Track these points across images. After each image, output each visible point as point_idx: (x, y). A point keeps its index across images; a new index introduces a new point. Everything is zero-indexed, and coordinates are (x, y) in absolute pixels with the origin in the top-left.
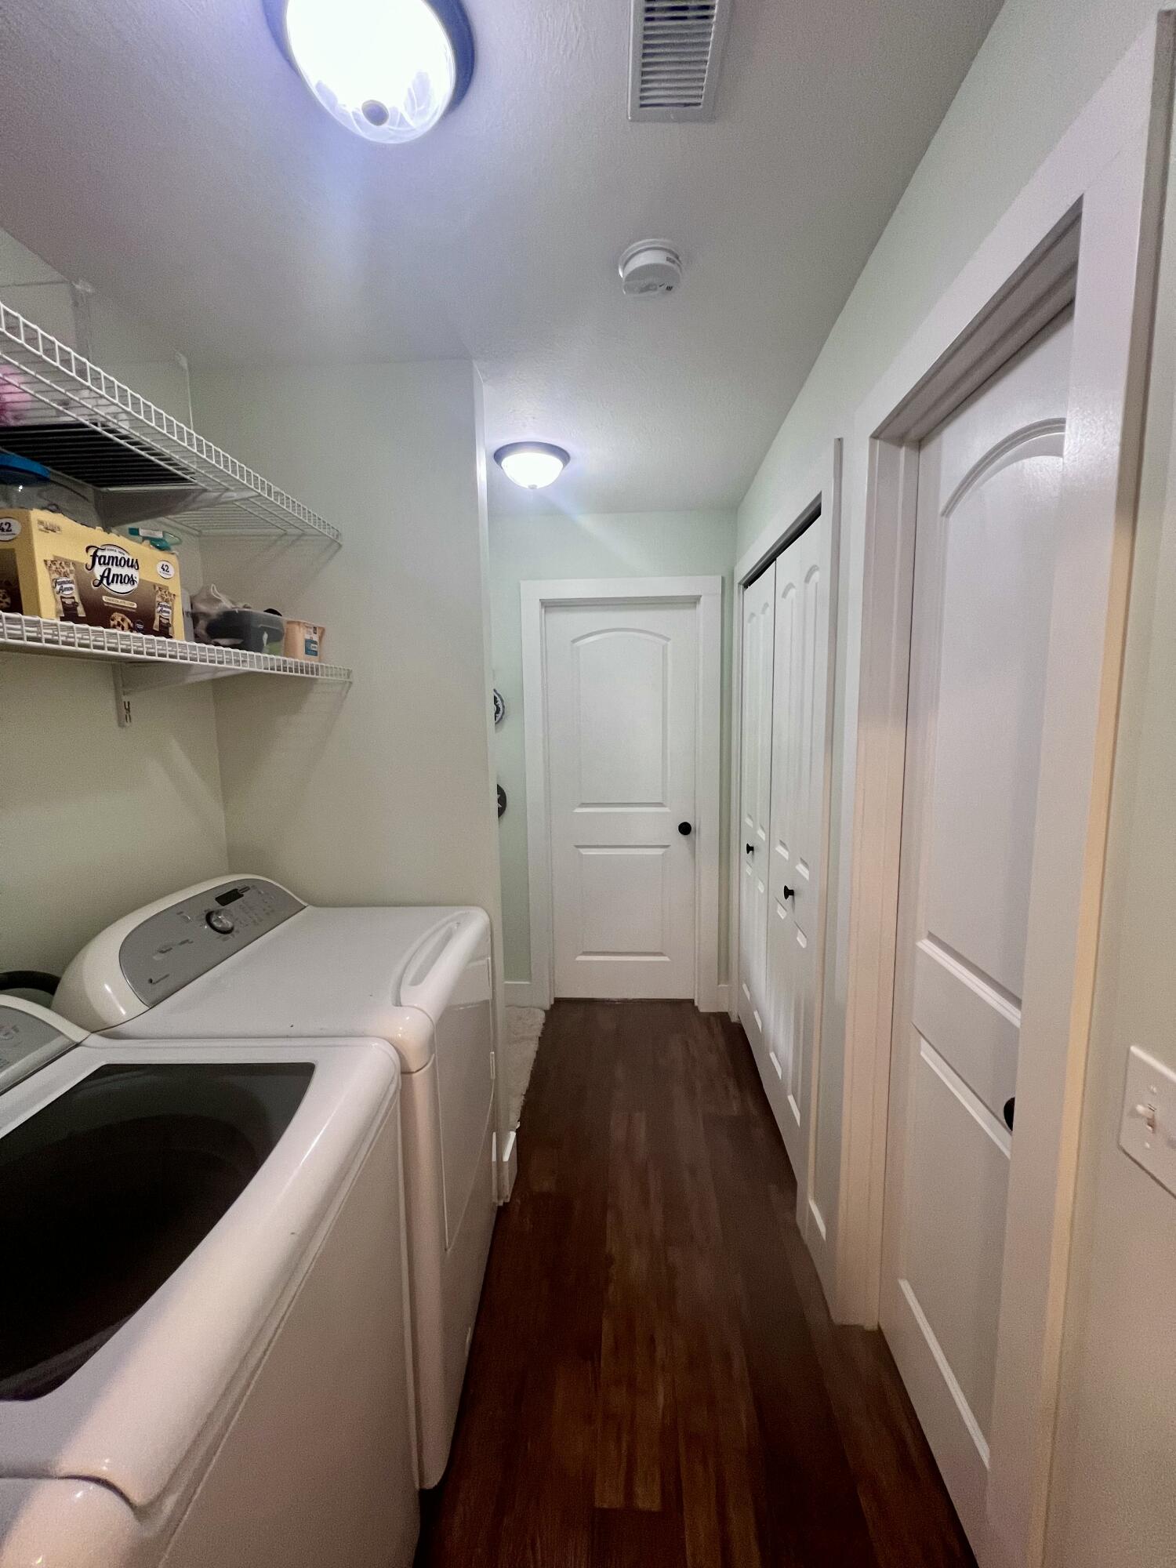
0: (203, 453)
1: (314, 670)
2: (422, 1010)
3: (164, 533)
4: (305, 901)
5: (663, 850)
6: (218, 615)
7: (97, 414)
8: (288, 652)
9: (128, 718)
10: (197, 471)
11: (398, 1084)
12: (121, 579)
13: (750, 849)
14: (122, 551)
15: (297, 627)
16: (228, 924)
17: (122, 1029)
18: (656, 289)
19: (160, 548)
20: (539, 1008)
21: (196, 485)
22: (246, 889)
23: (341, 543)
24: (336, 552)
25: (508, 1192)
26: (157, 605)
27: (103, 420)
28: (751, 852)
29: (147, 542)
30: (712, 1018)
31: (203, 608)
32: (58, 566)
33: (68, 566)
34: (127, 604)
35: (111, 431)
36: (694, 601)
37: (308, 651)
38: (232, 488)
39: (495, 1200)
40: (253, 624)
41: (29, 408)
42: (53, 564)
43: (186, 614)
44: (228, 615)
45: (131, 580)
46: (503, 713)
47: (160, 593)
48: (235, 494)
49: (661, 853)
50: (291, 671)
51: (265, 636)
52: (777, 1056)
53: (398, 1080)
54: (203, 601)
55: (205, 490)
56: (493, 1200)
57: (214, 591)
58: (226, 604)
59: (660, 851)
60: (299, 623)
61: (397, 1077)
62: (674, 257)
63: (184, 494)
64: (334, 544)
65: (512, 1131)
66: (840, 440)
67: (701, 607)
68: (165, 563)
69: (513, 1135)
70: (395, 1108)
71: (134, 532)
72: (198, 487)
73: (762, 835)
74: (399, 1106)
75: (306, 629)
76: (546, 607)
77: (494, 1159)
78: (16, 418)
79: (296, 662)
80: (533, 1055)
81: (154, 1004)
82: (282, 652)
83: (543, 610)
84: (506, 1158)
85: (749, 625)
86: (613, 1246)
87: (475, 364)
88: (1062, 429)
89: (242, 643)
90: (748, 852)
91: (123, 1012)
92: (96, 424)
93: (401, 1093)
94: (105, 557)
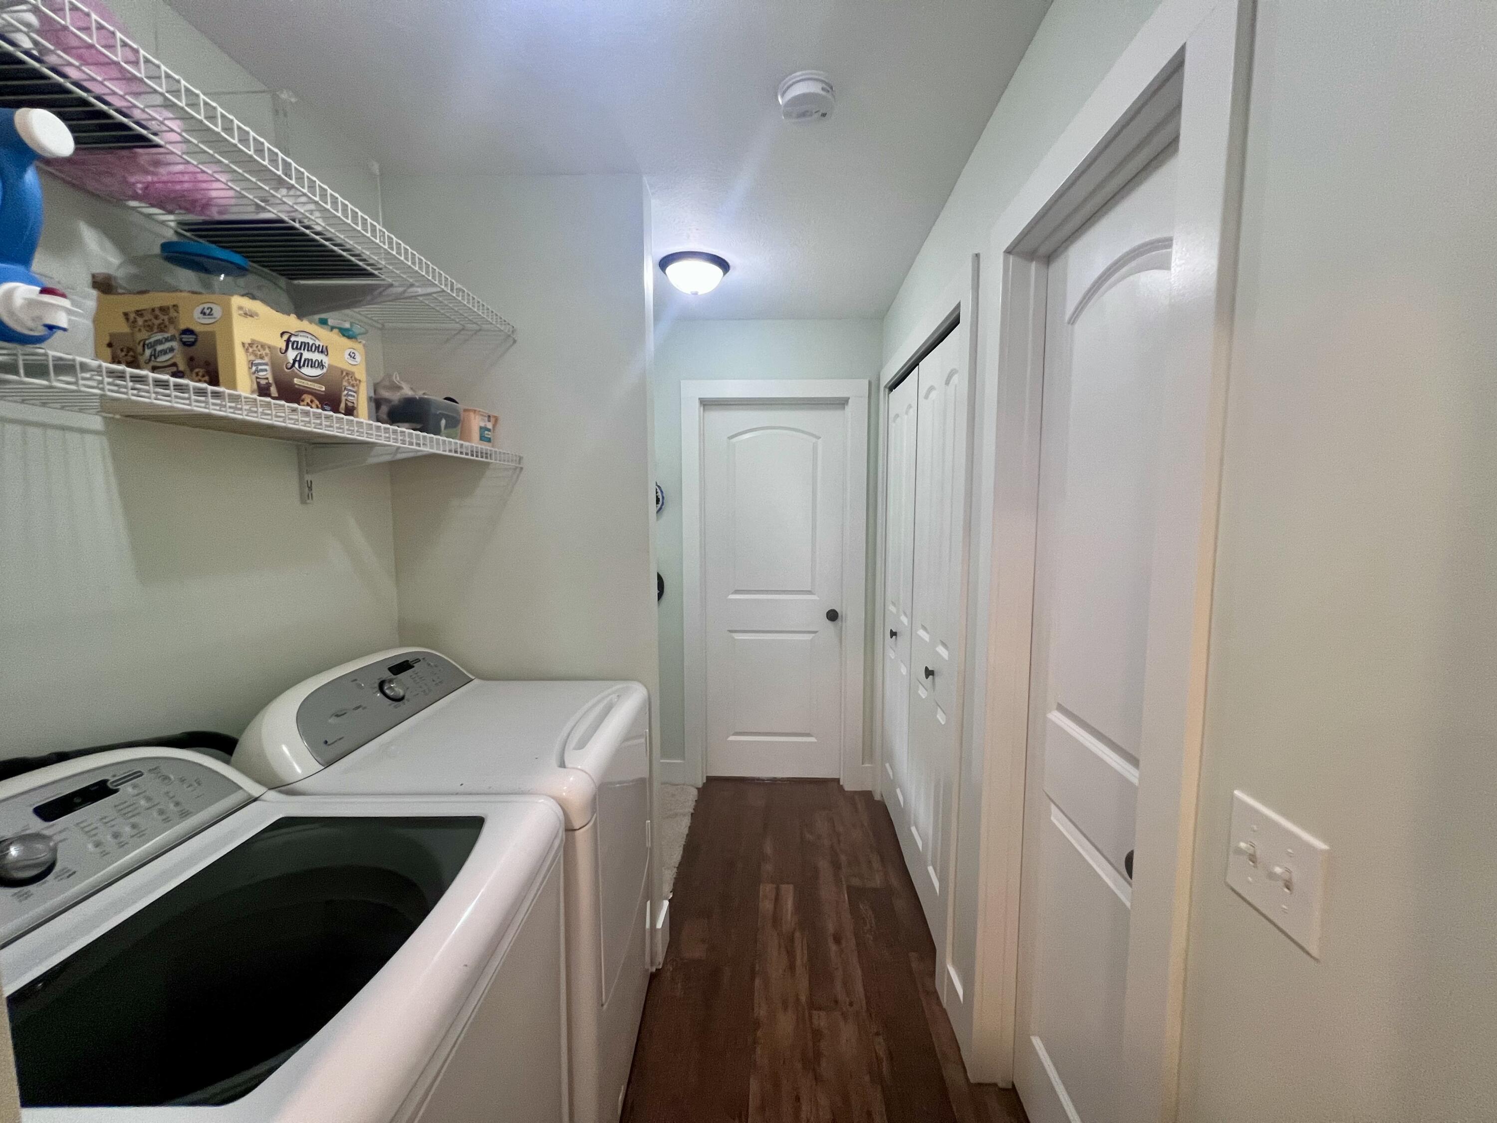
0: (393, 250)
1: (486, 455)
2: (585, 772)
3: (352, 324)
4: (472, 674)
5: (812, 635)
6: (400, 401)
7: (297, 210)
8: (464, 436)
9: (310, 496)
10: (386, 267)
11: (562, 840)
12: (312, 364)
13: (893, 634)
14: (314, 338)
15: (472, 415)
16: (400, 692)
17: (299, 786)
18: (811, 115)
19: (349, 337)
20: (692, 786)
21: (384, 280)
22: (418, 661)
23: (516, 339)
24: (511, 346)
25: (660, 958)
26: (343, 389)
27: (300, 216)
28: (894, 637)
29: (336, 331)
30: (856, 797)
31: (386, 394)
32: (255, 348)
33: (264, 349)
34: (316, 386)
35: (307, 227)
36: (841, 403)
37: (482, 438)
38: (417, 284)
39: (648, 966)
40: (433, 410)
41: (233, 203)
42: (249, 346)
43: (370, 399)
44: (409, 402)
45: (321, 365)
46: (663, 503)
47: (346, 378)
48: (419, 290)
49: (810, 639)
50: (467, 454)
51: (443, 422)
52: (918, 830)
53: (562, 836)
54: (385, 387)
55: (391, 285)
56: (646, 967)
57: (396, 378)
58: (407, 391)
59: (808, 637)
60: (475, 411)
61: (561, 833)
62: (829, 87)
63: (371, 289)
64: (510, 338)
65: (666, 899)
66: (977, 256)
67: (849, 409)
68: (353, 351)
69: (666, 903)
70: (559, 863)
71: (323, 322)
72: (385, 283)
73: (905, 620)
74: (562, 862)
75: (481, 417)
76: (704, 405)
77: (648, 926)
78: (220, 213)
79: (472, 447)
80: (686, 831)
81: (328, 764)
82: (458, 437)
83: (702, 408)
84: (659, 925)
85: (894, 425)
86: (761, 1011)
87: (645, 179)
88: (1170, 246)
89: (422, 427)
90: (891, 637)
91: (299, 770)
92: (294, 221)
93: (564, 850)
94: (297, 342)
